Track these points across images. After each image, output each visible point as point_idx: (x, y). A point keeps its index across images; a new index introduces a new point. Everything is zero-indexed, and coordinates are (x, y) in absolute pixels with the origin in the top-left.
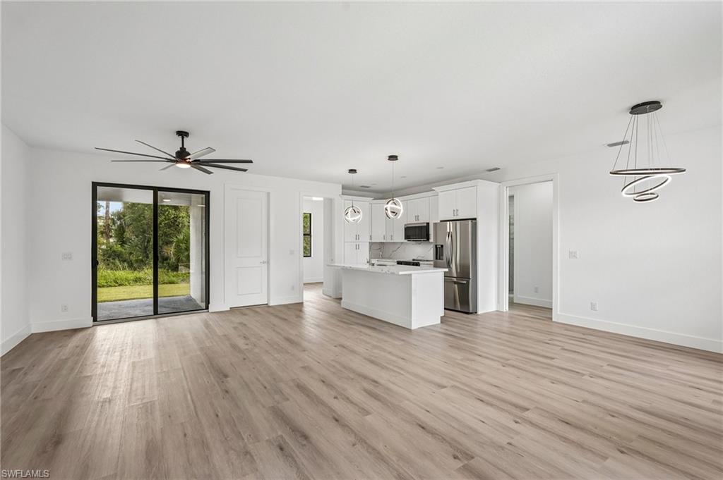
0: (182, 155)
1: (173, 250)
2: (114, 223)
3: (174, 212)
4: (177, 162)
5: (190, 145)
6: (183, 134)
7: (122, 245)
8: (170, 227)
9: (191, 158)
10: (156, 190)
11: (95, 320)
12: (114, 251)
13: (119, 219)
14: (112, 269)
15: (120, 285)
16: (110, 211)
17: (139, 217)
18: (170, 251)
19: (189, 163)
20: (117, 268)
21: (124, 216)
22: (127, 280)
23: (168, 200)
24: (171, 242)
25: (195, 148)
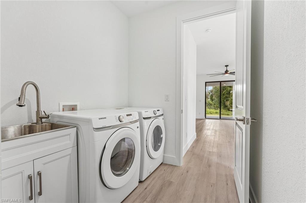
0: (226, 72)
1: (229, 103)
2: (210, 93)
3: (229, 88)
4: (225, 74)
5: (229, 69)
6: (227, 66)
7: (212, 101)
8: (228, 94)
9: (229, 72)
10: (221, 82)
11: (206, 118)
12: (210, 103)
13: (211, 92)
14: (209, 109)
15: (211, 114)
16: (209, 90)
17: (217, 91)
18: (228, 103)
19: (229, 74)
20: (211, 108)
21: (213, 91)
22: (213, 112)
23: (224, 85)
24: (228, 100)
25: (230, 69)
